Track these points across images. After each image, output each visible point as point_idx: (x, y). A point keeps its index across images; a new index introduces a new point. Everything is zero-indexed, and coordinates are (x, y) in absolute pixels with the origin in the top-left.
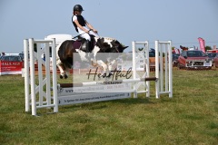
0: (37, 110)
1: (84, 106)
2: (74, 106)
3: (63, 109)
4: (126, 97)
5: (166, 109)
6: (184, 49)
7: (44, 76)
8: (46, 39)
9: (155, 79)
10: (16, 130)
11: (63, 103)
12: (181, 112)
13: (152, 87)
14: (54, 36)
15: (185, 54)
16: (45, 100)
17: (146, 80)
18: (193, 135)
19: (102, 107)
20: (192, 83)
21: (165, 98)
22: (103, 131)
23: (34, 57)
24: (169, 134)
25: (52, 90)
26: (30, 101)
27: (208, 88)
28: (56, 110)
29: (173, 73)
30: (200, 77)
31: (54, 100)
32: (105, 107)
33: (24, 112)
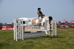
0: (17, 39)
1: (31, 38)
2: (28, 38)
3: (25, 39)
4: (43, 36)
5: (55, 39)
6: (60, 22)
7: (20, 30)
8: (19, 19)
9: (51, 31)
10: (12, 45)
11: (25, 38)
12: (59, 40)
13: (51, 33)
14: (22, 18)
15: (60, 24)
16: (20, 36)
17: (50, 31)
18: (63, 47)
19: (36, 39)
20: (62, 32)
21: (54, 36)
22: (37, 45)
23: (17, 24)
24: (56, 46)
25: (22, 34)
26: (15, 37)
27: (67, 33)
28: (23, 39)
29: (57, 29)
30: (64, 30)
31: (22, 37)
32: (37, 39)
33: (14, 40)
